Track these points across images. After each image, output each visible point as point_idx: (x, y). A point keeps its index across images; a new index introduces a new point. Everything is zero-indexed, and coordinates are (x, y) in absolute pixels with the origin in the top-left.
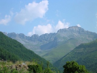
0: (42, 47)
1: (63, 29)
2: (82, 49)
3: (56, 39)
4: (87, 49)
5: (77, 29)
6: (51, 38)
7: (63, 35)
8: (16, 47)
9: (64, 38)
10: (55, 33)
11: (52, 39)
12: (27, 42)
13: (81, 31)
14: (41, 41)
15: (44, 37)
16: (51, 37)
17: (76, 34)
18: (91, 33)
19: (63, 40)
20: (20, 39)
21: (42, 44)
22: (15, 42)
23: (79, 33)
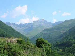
0: (24, 30)
1: (36, 21)
2: (46, 32)
3: (32, 26)
4: (49, 31)
5: (43, 21)
7: (36, 24)
8: (10, 30)
9: (36, 25)
10: (31, 23)
11: (30, 26)
12: (16, 28)
13: (45, 22)
14: (24, 27)
15: (26, 25)
16: (30, 25)
17: (43, 24)
18: (51, 23)
19: (36, 27)
20: (13, 26)
21: (25, 29)
22: (10, 27)
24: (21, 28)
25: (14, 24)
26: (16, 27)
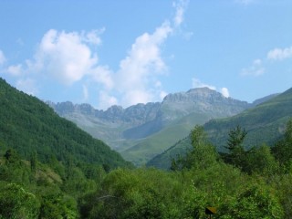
0: (127, 134)
1: (176, 95)
3: (159, 115)
5: (207, 94)
6: (151, 115)
7: (175, 106)
9: (177, 112)
10: (158, 103)
11: (153, 115)
12: (96, 123)
13: (216, 98)
14: (128, 120)
15: (136, 113)
16: (150, 112)
17: (204, 106)
18: (238, 102)
19: (175, 117)
20: (82, 116)
21: (130, 127)
23: (211, 102)
24: (113, 125)
25: (86, 109)
26: (97, 120)
